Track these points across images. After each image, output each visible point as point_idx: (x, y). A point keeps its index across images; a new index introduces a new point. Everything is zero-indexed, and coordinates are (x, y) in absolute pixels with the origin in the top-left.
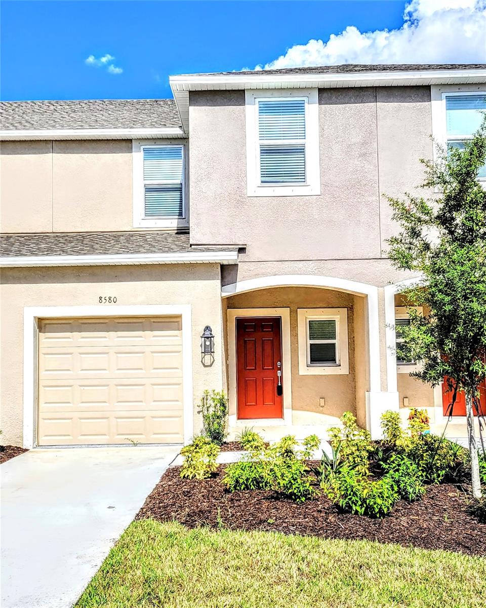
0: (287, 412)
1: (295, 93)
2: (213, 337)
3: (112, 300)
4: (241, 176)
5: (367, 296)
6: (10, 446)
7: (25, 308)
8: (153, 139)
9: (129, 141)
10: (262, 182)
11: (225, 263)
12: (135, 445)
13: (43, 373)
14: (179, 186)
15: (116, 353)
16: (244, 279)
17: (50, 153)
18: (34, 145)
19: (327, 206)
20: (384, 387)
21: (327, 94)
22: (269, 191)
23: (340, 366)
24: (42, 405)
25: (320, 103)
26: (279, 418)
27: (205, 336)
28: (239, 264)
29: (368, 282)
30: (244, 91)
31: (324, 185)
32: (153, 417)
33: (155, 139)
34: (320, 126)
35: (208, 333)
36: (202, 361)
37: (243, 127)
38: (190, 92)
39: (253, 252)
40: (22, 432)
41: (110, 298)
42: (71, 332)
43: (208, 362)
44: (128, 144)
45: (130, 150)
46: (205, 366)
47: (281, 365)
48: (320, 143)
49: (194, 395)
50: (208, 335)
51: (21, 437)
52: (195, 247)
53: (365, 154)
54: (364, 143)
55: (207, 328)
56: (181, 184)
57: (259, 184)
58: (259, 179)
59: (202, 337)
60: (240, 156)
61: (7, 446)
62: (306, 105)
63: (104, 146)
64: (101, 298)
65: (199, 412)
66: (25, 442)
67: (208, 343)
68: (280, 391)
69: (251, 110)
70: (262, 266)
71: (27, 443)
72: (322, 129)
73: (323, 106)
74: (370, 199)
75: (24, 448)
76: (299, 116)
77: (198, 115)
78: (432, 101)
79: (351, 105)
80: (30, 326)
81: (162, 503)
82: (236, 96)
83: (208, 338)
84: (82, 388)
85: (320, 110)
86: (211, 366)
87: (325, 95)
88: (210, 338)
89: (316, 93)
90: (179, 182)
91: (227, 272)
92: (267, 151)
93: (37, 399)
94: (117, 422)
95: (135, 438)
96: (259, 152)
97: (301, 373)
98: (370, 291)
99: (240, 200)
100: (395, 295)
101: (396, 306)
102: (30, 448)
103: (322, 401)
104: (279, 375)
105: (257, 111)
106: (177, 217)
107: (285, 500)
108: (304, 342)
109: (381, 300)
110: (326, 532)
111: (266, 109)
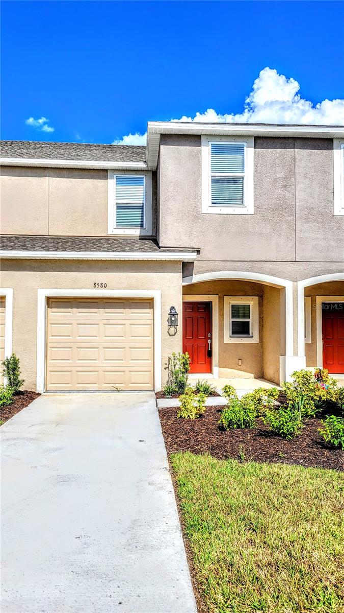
0: (215, 369)
1: (237, 139)
2: (177, 314)
3: (103, 286)
4: (197, 198)
5: (285, 287)
6: (27, 391)
7: (39, 290)
8: (123, 170)
9: (106, 171)
10: (213, 203)
11: (186, 261)
12: (119, 391)
13: (50, 338)
14: (141, 205)
15: (104, 324)
16: (198, 273)
17: (47, 176)
18: (35, 171)
19: (258, 222)
20: (296, 353)
21: (261, 141)
22: (217, 210)
23: (253, 337)
24: (49, 361)
25: (255, 148)
26: (209, 373)
27: (172, 313)
28: (195, 262)
29: (285, 278)
30: (200, 136)
31: (257, 207)
32: (130, 371)
33: (125, 170)
34: (255, 164)
35: (173, 311)
36: (168, 332)
37: (200, 162)
38: (161, 134)
39: (205, 254)
40: (36, 381)
41: (101, 284)
42: (72, 308)
43: (172, 332)
44: (105, 173)
45: (106, 178)
46: (170, 335)
47: (211, 336)
48: (254, 176)
49: (162, 356)
50: (173, 313)
51: (35, 385)
52: (163, 249)
53: (285, 186)
54: (285, 178)
55: (173, 308)
56: (143, 204)
57: (211, 205)
58: (210, 201)
59: (169, 314)
60: (197, 184)
61: (25, 391)
62: (245, 148)
63: (87, 174)
64: (95, 284)
65: (165, 369)
66: (38, 388)
67: (173, 319)
68: (210, 354)
69: (206, 150)
70: (211, 264)
71: (40, 389)
72: (256, 166)
73: (257, 150)
74: (289, 219)
75: (37, 392)
76: (239, 157)
77: (167, 152)
78: (334, 150)
79: (277, 150)
80: (42, 303)
81: (178, 438)
82: (195, 139)
83: (173, 315)
84: (79, 349)
85: (255, 152)
86: (174, 335)
87: (259, 141)
88: (175, 315)
89: (252, 140)
90: (141, 202)
91: (186, 268)
92: (216, 181)
93: (46, 356)
94: (105, 375)
95: (119, 386)
96: (210, 181)
97: (226, 341)
98: (288, 284)
99: (197, 216)
100: (305, 288)
101: (305, 296)
102: (42, 392)
103: (240, 361)
104: (209, 342)
105: (210, 151)
106: (139, 228)
107: (276, 437)
108: (228, 320)
109: (295, 291)
110: (330, 464)
111: (217, 150)
